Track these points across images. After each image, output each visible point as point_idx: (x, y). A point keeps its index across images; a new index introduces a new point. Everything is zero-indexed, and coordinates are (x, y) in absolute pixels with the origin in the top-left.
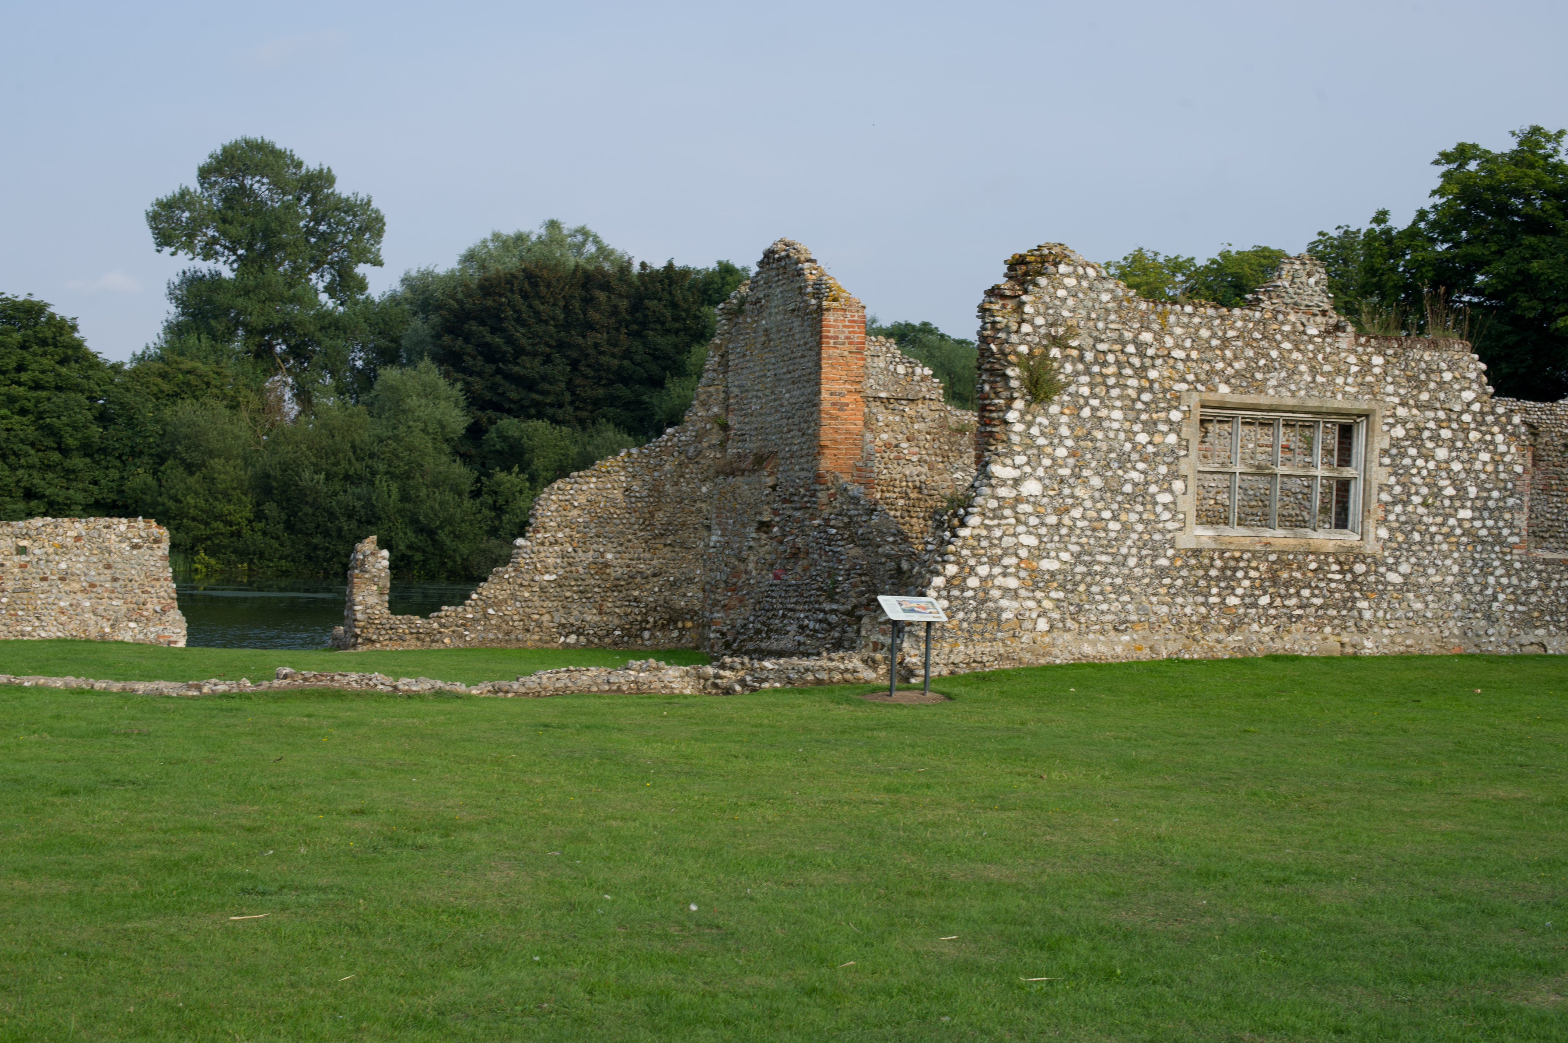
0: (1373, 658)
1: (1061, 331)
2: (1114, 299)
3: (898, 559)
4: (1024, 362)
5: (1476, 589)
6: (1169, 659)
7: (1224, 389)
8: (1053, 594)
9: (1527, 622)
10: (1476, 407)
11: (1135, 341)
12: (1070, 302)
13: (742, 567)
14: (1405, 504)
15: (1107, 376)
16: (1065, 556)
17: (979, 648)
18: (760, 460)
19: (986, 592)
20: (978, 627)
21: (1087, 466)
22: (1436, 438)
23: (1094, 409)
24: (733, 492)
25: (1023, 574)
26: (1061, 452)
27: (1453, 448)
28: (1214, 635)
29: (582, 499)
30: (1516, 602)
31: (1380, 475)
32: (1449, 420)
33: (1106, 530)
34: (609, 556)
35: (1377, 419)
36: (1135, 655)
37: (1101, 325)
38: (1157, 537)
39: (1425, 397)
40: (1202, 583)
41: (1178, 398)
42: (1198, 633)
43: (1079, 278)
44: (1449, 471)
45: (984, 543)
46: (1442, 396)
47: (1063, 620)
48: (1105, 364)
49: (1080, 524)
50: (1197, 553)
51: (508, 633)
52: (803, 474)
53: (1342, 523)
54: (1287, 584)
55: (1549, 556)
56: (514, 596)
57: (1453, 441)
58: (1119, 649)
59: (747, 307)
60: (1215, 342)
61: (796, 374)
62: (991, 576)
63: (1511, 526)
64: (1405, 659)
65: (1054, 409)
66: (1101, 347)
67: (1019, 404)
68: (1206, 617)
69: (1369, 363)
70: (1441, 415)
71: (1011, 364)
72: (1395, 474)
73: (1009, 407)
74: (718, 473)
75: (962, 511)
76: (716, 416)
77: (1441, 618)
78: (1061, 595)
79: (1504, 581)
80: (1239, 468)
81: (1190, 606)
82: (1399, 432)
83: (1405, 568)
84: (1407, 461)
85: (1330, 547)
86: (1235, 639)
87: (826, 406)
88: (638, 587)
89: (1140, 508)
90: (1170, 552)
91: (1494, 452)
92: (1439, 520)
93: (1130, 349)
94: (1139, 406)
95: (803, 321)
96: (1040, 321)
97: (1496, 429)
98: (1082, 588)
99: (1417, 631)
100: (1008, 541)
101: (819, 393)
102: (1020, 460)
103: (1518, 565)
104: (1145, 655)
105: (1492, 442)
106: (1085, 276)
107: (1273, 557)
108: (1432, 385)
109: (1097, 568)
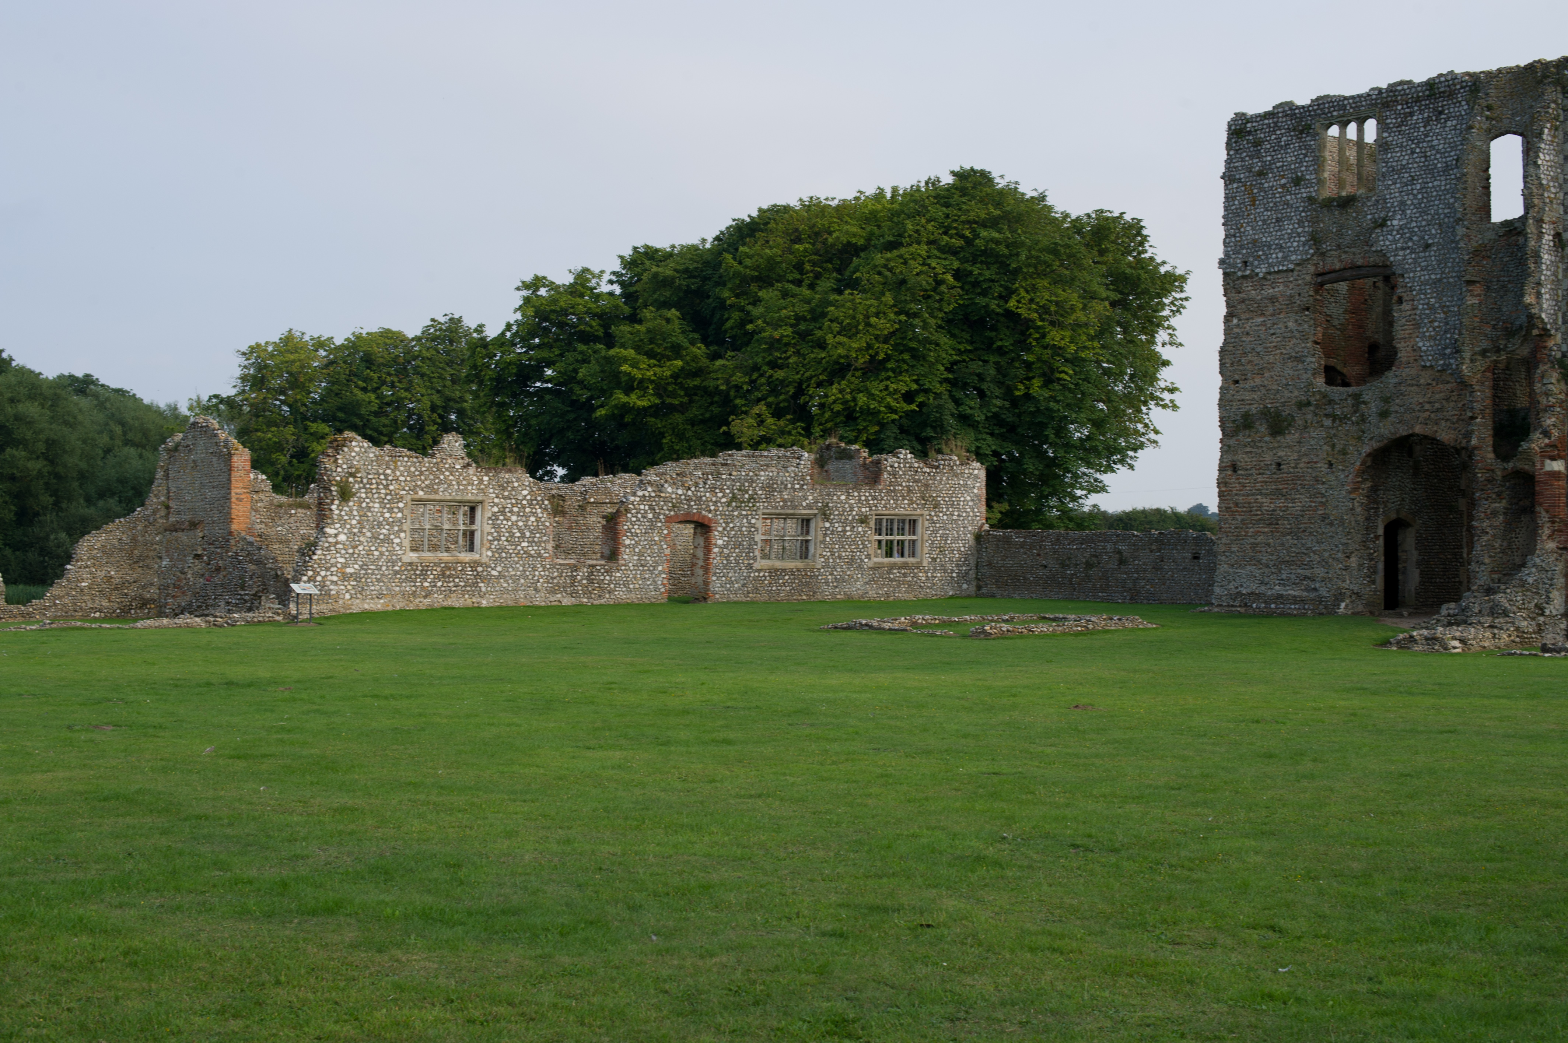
0: (486, 608)
1: (353, 470)
2: (375, 456)
3: (275, 570)
4: (338, 484)
5: (530, 577)
6: (401, 610)
7: (421, 493)
8: (352, 583)
9: (553, 592)
10: (529, 497)
11: (384, 474)
12: (357, 458)
13: (183, 576)
14: (499, 540)
15: (372, 489)
16: (356, 567)
17: (322, 607)
18: (193, 525)
19: (324, 582)
20: (321, 598)
21: (364, 528)
22: (511, 511)
23: (367, 503)
24: (177, 540)
25: (339, 575)
26: (354, 522)
27: (519, 516)
28: (419, 599)
29: (98, 545)
30: (548, 583)
31: (488, 528)
32: (517, 503)
33: (373, 555)
34: (113, 573)
35: (486, 504)
36: (386, 609)
37: (370, 467)
38: (394, 557)
39: (506, 494)
40: (413, 577)
41: (402, 498)
42: (412, 599)
43: (361, 447)
44: (517, 525)
45: (323, 562)
46: (514, 493)
47: (356, 594)
48: (371, 484)
49: (362, 553)
50: (411, 564)
51: (66, 612)
52: (220, 531)
53: (471, 549)
54: (449, 577)
55: (562, 562)
56: (68, 594)
57: (518, 512)
58: (379, 606)
59: (180, 448)
60: (417, 473)
61: (215, 484)
62: (326, 576)
63: (545, 549)
64: (500, 608)
65: (351, 504)
66: (370, 476)
67: (337, 502)
68: (415, 592)
69: (482, 480)
70: (514, 501)
71: (333, 485)
72: (494, 527)
73: (332, 503)
74: (166, 530)
75: (313, 548)
76: (163, 502)
77: (515, 590)
78: (355, 583)
79: (542, 573)
80: (427, 527)
81: (408, 588)
82: (495, 509)
83: (499, 569)
84: (499, 522)
85: (467, 560)
86: (427, 601)
87: (233, 500)
88: (127, 588)
89: (386, 545)
90: (400, 564)
91: (536, 517)
92: (513, 547)
93: (382, 477)
94: (386, 501)
95: (219, 459)
96: (345, 466)
97: (537, 507)
98: (363, 580)
99: (505, 596)
100: (333, 561)
101: (230, 493)
102: (338, 526)
103: (548, 566)
104: (390, 608)
105: (536, 513)
106: (363, 447)
107: (443, 565)
108: (509, 489)
109: (370, 571)
